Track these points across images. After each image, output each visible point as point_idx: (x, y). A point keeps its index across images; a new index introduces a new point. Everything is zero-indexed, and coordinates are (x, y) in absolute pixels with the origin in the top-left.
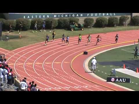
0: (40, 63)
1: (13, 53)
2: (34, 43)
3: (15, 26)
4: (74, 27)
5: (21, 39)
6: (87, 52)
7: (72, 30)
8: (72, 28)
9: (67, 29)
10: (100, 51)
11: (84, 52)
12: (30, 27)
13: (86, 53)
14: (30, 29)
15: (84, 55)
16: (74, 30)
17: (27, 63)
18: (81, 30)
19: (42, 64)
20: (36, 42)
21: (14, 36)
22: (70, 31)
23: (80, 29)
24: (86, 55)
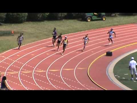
0: (42, 71)
1: (3, 57)
2: (34, 41)
3: (5, 17)
4: (91, 16)
5: (13, 35)
6: (112, 52)
7: (89, 21)
8: (89, 18)
9: (81, 19)
10: (130, 51)
11: (107, 53)
12: (26, 18)
13: (109, 54)
14: (26, 21)
15: (107, 56)
16: (92, 20)
17: (24, 71)
18: (102, 20)
19: (45, 71)
20: (37, 39)
21: (4, 31)
22: (85, 22)
23: (100, 18)
24: (109, 57)
